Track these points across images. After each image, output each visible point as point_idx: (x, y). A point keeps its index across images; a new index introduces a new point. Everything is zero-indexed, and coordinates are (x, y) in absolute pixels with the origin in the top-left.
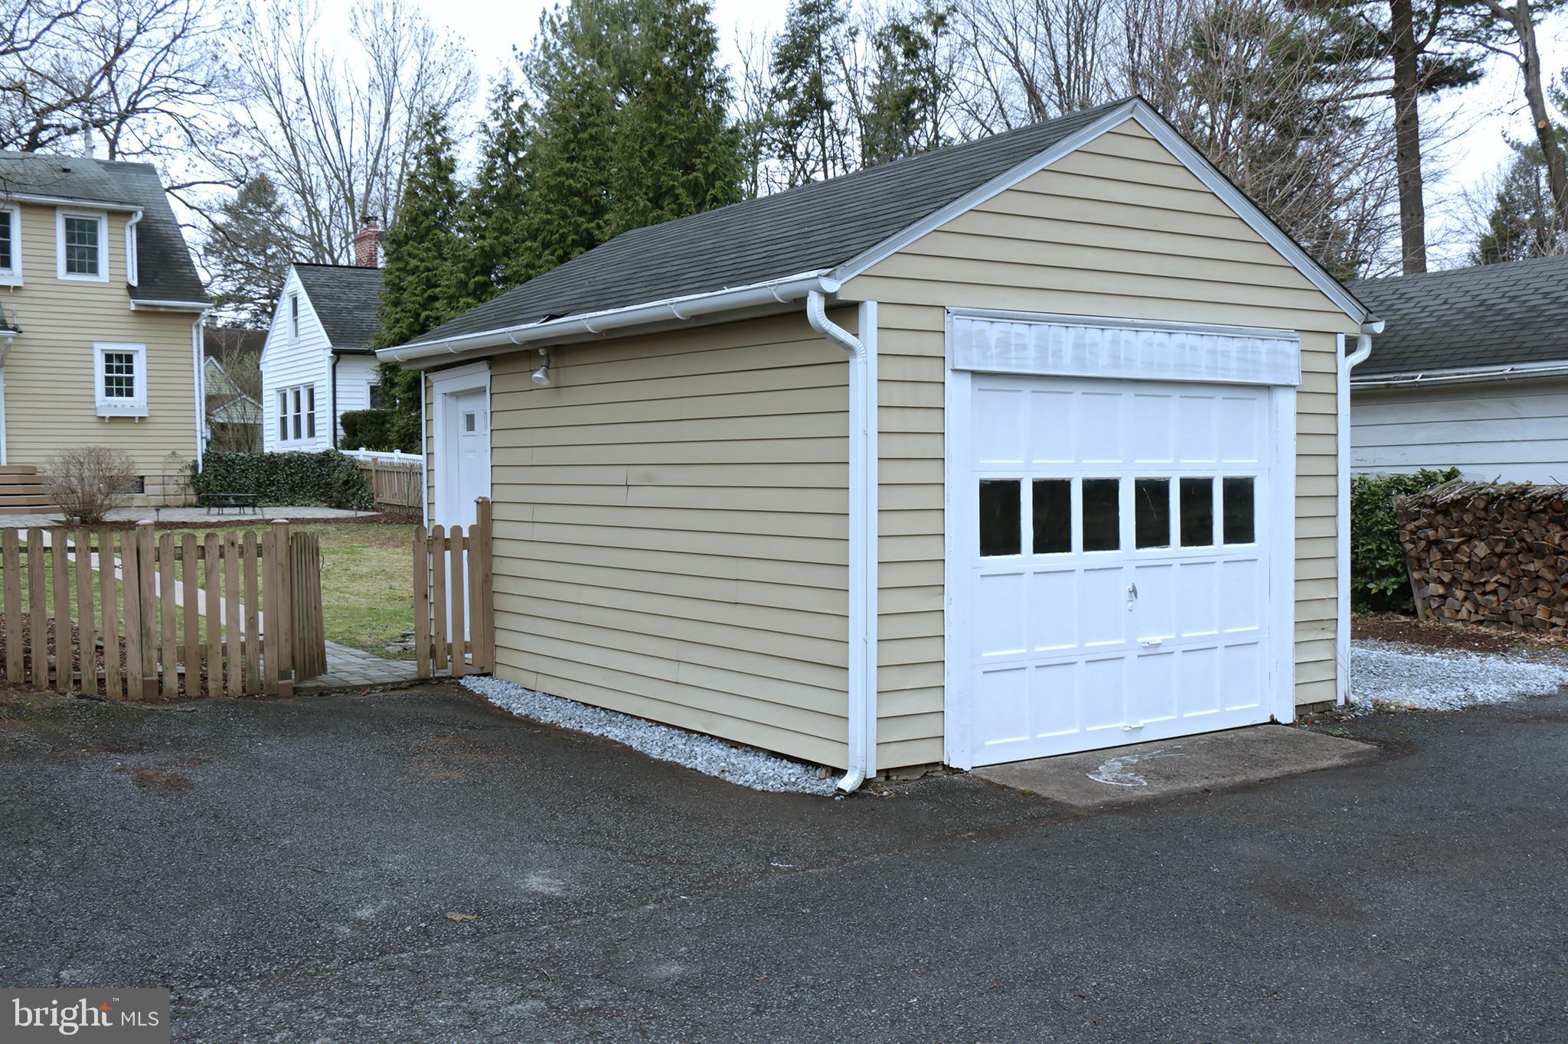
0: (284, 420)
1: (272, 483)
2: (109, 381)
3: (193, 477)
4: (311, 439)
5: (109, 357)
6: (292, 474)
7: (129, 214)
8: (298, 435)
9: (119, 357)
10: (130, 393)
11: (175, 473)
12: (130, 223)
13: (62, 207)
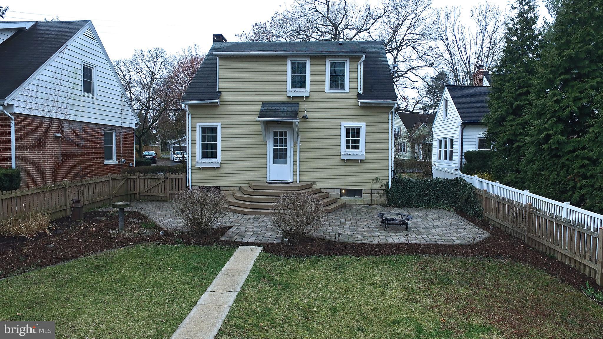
0: (440, 151)
1: (427, 195)
2: (348, 141)
3: (386, 190)
5: (348, 130)
6: (437, 190)
7: (360, 57)
9: (353, 130)
10: (358, 148)
11: (377, 188)
12: (360, 62)
13: (329, 56)
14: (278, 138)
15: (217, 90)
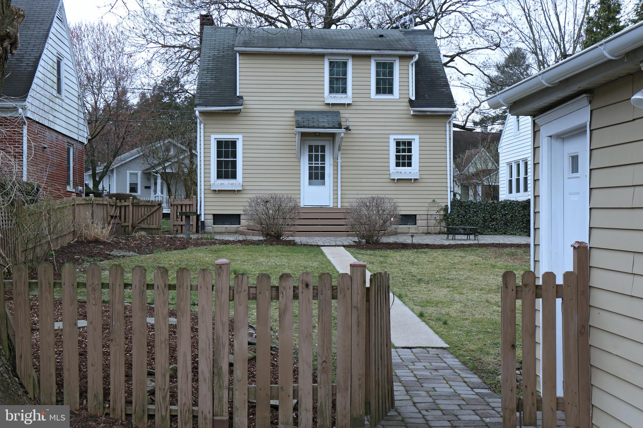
0: (510, 181)
1: (493, 220)
2: (398, 157)
3: (445, 215)
4: (525, 193)
5: (398, 144)
6: (505, 215)
7: (411, 57)
8: (518, 191)
9: (404, 143)
10: (410, 165)
11: (434, 213)
12: (412, 62)
13: (375, 55)
14: (314, 153)
15: (238, 95)
